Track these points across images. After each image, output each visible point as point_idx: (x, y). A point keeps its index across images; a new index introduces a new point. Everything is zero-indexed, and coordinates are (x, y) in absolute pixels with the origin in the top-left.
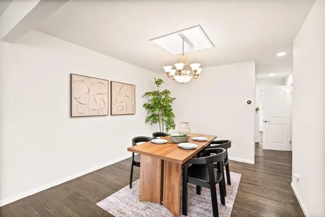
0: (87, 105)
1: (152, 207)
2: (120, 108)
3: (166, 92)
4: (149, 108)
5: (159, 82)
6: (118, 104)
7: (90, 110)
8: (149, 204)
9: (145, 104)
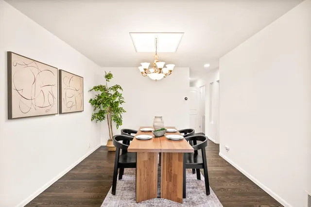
0: (33, 101)
1: (153, 203)
2: (69, 105)
3: (116, 87)
4: (96, 104)
5: (108, 77)
6: (68, 100)
7: (37, 108)
8: (148, 202)
9: (91, 100)
